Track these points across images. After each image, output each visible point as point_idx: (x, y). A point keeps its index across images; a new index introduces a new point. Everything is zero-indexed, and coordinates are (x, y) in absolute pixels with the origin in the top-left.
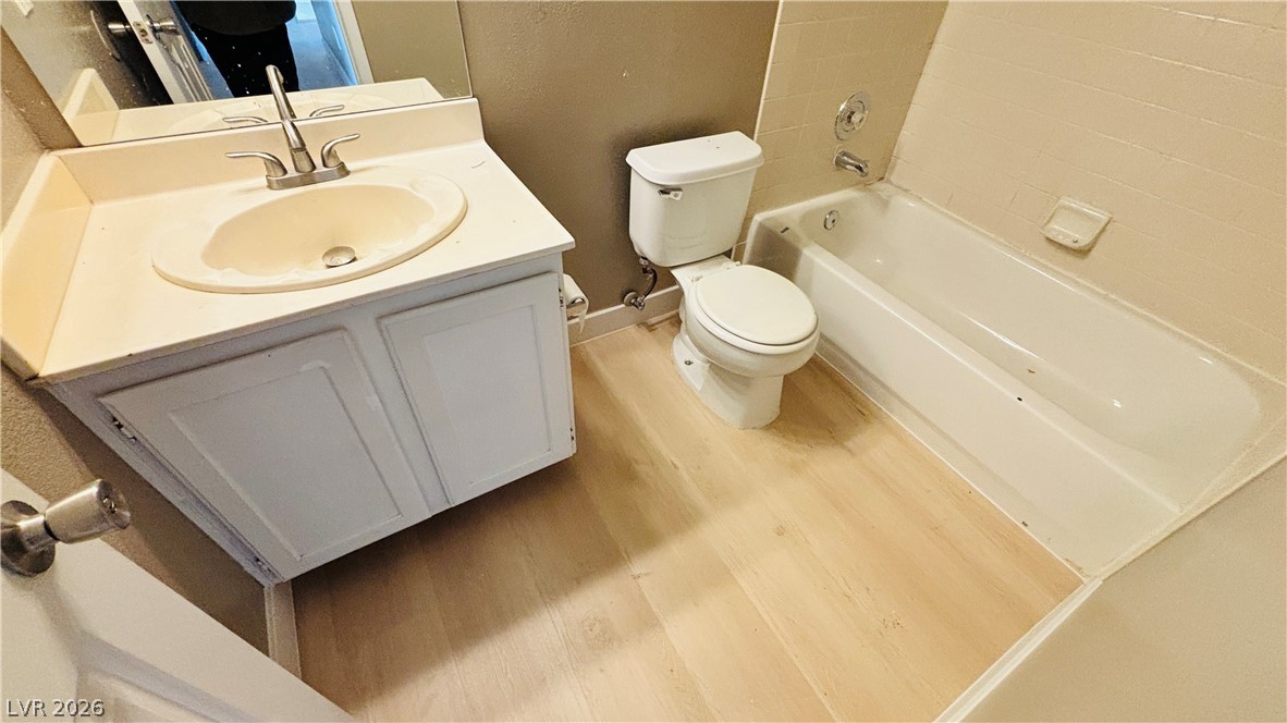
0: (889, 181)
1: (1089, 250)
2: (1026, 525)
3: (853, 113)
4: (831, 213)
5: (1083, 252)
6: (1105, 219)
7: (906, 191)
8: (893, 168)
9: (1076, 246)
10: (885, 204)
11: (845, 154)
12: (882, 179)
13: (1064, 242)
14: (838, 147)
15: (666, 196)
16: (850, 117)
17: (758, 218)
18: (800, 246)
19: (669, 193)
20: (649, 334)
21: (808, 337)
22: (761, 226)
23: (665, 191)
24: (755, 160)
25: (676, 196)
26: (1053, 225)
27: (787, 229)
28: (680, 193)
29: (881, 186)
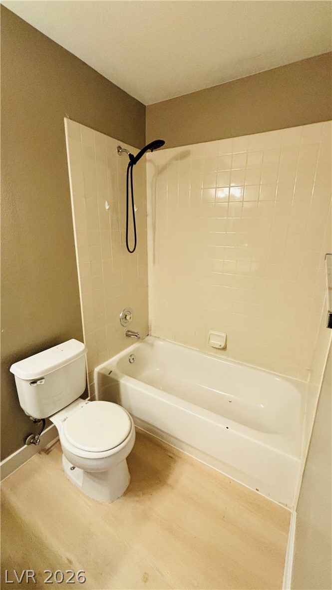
0: (151, 335)
1: (226, 347)
2: (258, 490)
3: (126, 316)
4: (131, 356)
5: (225, 348)
6: (224, 335)
7: (159, 338)
8: (151, 330)
9: (221, 347)
10: (152, 345)
11: (129, 331)
12: (148, 335)
13: (216, 347)
14: (125, 330)
15: (35, 385)
16: (125, 318)
17: (97, 370)
18: (119, 380)
19: (36, 382)
20: (47, 456)
21: (128, 436)
22: (99, 373)
23: (34, 382)
24: (83, 351)
25: (41, 382)
26: (211, 341)
27: (111, 371)
28: (43, 380)
29: (148, 338)
